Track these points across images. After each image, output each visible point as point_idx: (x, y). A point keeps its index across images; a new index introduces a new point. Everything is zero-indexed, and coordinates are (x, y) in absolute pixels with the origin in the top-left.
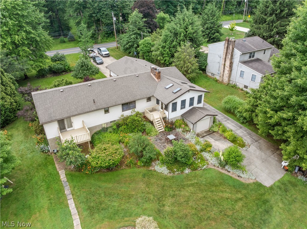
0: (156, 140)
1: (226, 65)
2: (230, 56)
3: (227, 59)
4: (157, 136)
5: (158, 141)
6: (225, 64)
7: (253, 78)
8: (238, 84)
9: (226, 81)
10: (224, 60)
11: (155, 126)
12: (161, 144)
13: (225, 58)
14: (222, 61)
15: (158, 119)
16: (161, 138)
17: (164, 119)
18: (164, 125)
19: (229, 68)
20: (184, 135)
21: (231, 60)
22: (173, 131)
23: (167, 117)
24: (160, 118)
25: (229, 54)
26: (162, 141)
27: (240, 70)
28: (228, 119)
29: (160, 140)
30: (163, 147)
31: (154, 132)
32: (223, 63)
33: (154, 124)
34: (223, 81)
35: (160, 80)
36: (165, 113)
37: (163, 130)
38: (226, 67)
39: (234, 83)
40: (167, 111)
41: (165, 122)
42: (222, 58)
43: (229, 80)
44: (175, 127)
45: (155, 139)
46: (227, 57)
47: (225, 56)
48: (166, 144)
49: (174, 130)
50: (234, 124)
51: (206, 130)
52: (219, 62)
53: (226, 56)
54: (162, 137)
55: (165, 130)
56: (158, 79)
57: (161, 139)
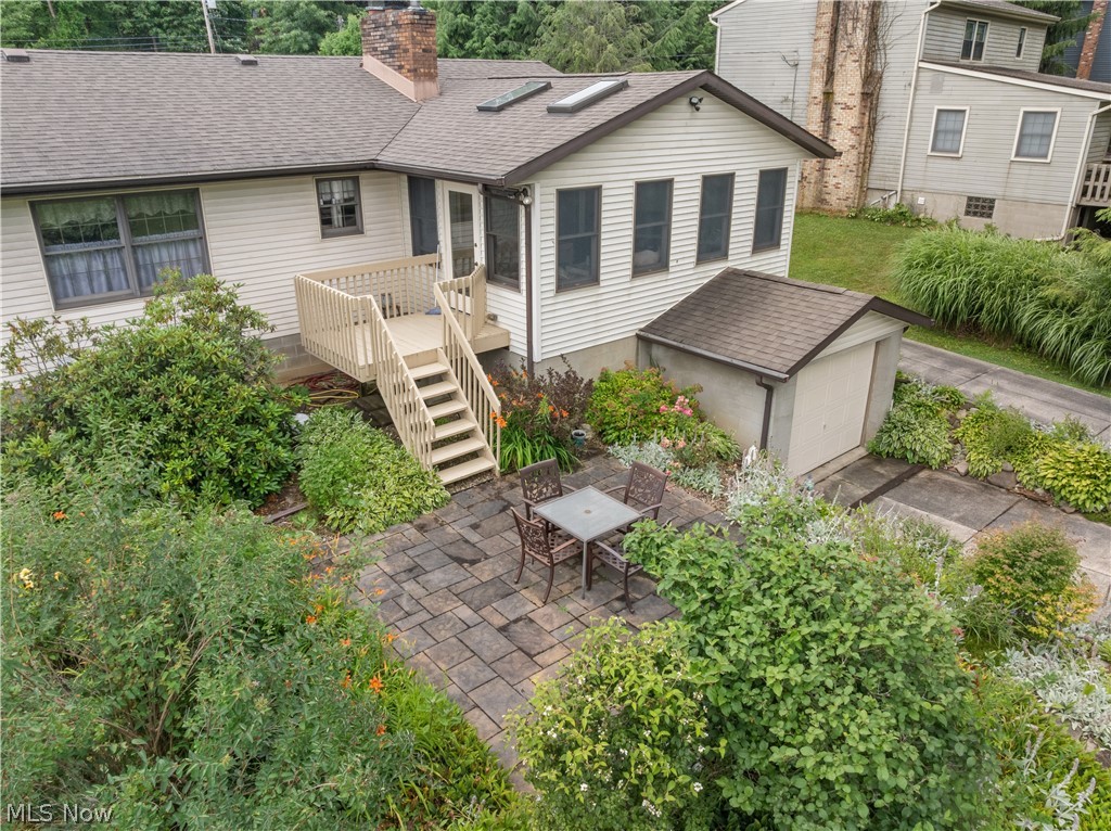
0: (414, 571)
1: (838, 98)
2: (859, 38)
3: (839, 59)
4: (422, 528)
5: (437, 578)
6: (828, 95)
7: (1035, 135)
8: (921, 200)
9: (842, 194)
10: (819, 74)
11: (402, 423)
12: (465, 613)
13: (831, 60)
14: (812, 78)
15: (431, 357)
16: (474, 537)
17: (493, 359)
18: (496, 404)
19: (856, 112)
20: (706, 494)
21: (867, 61)
22: (589, 467)
23: (519, 347)
24: (453, 350)
25: (856, 20)
26: (485, 571)
27: (932, 104)
28: (985, 371)
29: (460, 561)
30: (494, 644)
31: (391, 484)
32: (818, 89)
33: (393, 404)
34: (823, 201)
35: (431, 87)
36: (494, 318)
37: (488, 462)
38: (837, 112)
39: (894, 201)
40: (517, 287)
41: (504, 382)
42: (804, 67)
43: (864, 189)
44: (601, 434)
45: (403, 561)
46: (842, 45)
47: (824, 45)
48: (528, 601)
49: (588, 457)
50: (1047, 397)
51: (845, 461)
52: (786, 99)
53: (833, 43)
54: (475, 527)
55: (510, 468)
56: (415, 74)
57: (468, 553)
